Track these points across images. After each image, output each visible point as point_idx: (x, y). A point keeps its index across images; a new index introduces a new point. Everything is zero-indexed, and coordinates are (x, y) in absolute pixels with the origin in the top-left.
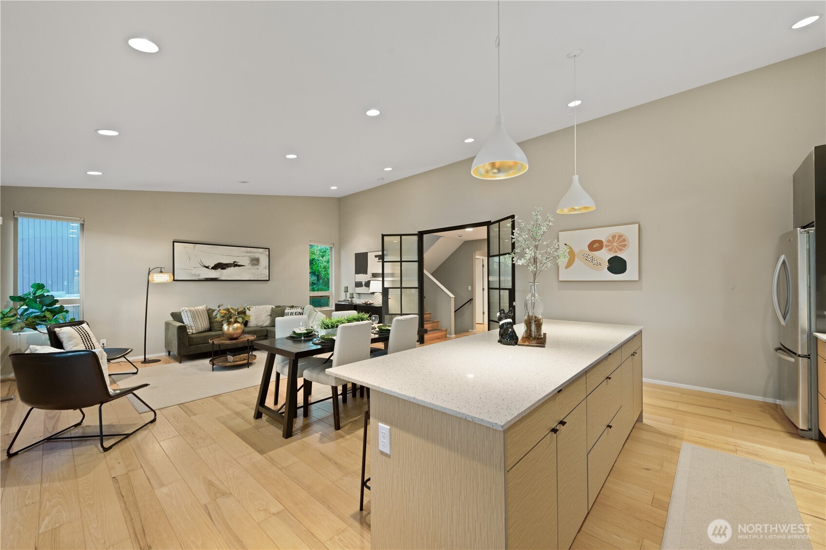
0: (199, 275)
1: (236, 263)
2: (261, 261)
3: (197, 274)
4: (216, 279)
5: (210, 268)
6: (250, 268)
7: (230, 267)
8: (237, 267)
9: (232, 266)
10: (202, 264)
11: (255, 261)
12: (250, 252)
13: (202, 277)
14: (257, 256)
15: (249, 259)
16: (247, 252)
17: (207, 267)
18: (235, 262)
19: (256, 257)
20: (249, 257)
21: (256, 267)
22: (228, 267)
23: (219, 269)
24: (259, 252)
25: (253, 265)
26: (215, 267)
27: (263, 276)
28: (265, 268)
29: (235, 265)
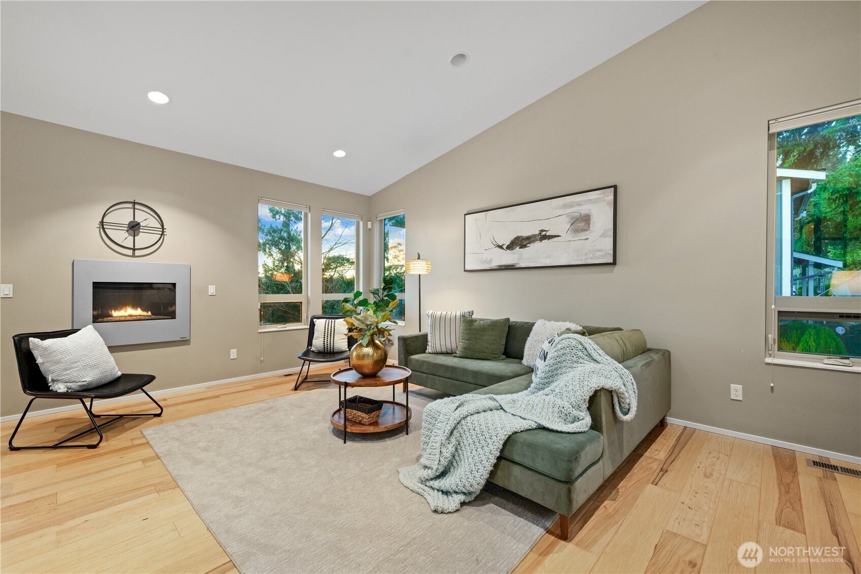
0: (491, 261)
1: (544, 233)
2: (593, 220)
3: (488, 260)
4: (513, 266)
5: (505, 247)
6: (570, 239)
7: (534, 241)
8: (546, 241)
9: (537, 240)
10: (494, 243)
11: (582, 223)
12: (571, 205)
13: (494, 264)
14: (584, 210)
15: (567, 219)
16: (565, 206)
17: (501, 247)
18: (542, 231)
19: (583, 213)
20: (568, 215)
21: (583, 235)
22: (529, 243)
23: (518, 248)
24: (590, 200)
25: (577, 231)
26: (510, 247)
27: (600, 253)
28: (603, 235)
29: (543, 236)
